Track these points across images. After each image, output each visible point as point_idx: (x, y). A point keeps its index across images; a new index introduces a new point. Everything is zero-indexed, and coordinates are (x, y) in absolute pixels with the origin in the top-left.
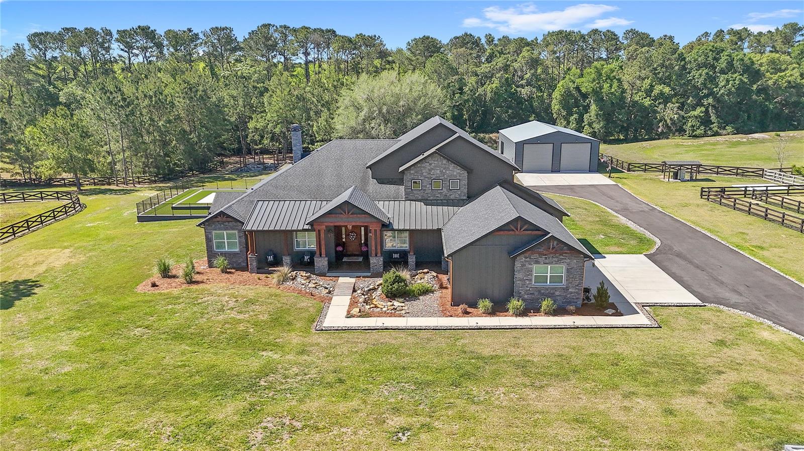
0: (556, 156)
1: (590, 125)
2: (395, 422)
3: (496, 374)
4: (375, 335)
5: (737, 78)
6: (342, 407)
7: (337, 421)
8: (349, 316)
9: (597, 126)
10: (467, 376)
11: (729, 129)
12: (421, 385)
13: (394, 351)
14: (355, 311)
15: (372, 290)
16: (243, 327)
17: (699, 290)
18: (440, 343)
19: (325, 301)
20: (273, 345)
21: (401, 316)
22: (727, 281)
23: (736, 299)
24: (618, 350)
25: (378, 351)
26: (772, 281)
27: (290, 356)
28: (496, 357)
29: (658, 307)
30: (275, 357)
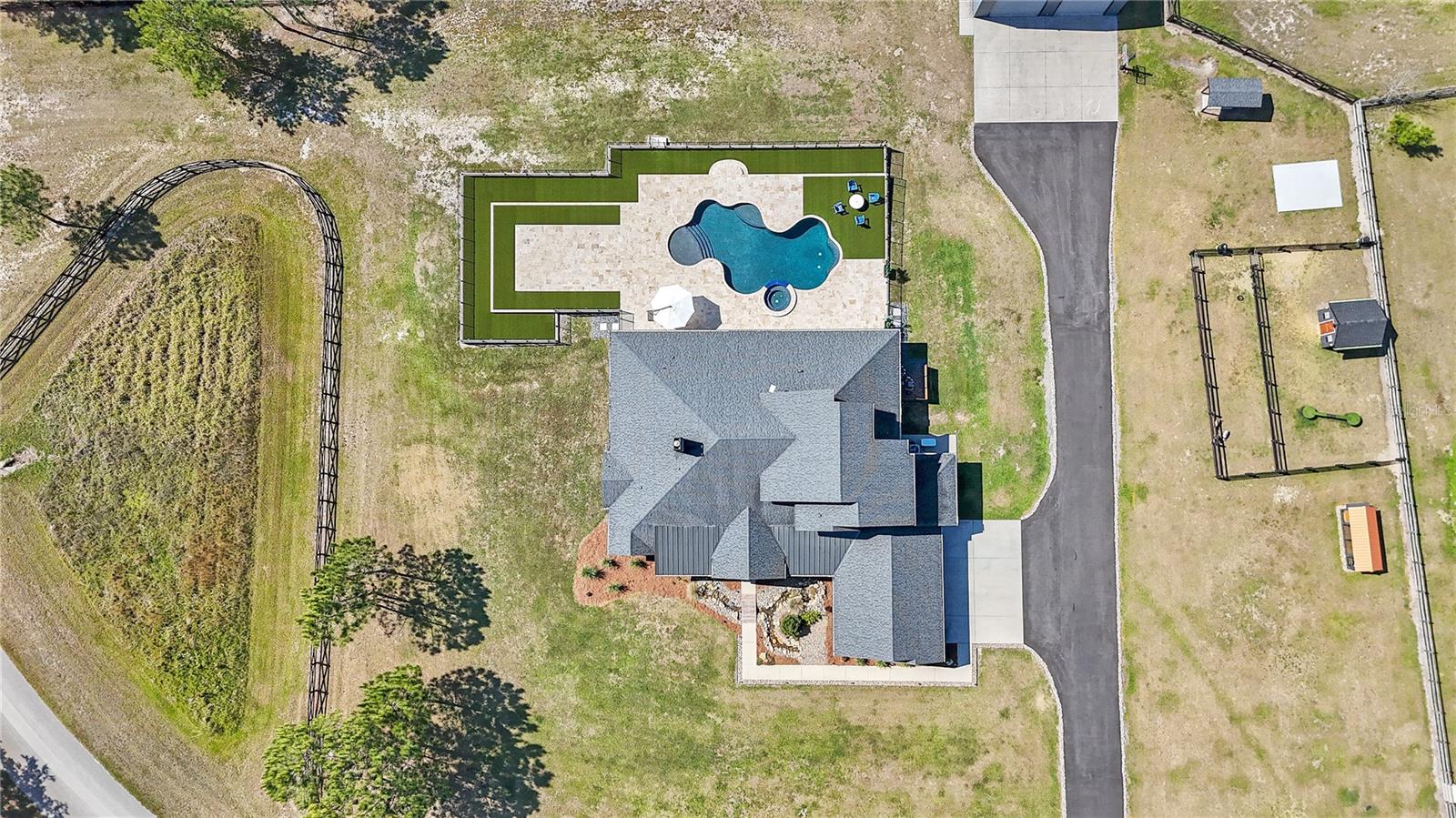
2: (800, 799)
3: (857, 749)
4: (779, 694)
8: (760, 663)
10: (840, 753)
12: (814, 760)
13: (793, 718)
14: (763, 656)
15: (769, 612)
16: (686, 675)
17: (1032, 617)
18: (825, 707)
19: (736, 630)
20: (714, 704)
21: (797, 663)
22: (1064, 596)
23: (1050, 634)
24: (937, 721)
25: (788, 715)
26: (1101, 597)
27: (729, 721)
28: (859, 728)
29: (988, 651)
30: (719, 721)
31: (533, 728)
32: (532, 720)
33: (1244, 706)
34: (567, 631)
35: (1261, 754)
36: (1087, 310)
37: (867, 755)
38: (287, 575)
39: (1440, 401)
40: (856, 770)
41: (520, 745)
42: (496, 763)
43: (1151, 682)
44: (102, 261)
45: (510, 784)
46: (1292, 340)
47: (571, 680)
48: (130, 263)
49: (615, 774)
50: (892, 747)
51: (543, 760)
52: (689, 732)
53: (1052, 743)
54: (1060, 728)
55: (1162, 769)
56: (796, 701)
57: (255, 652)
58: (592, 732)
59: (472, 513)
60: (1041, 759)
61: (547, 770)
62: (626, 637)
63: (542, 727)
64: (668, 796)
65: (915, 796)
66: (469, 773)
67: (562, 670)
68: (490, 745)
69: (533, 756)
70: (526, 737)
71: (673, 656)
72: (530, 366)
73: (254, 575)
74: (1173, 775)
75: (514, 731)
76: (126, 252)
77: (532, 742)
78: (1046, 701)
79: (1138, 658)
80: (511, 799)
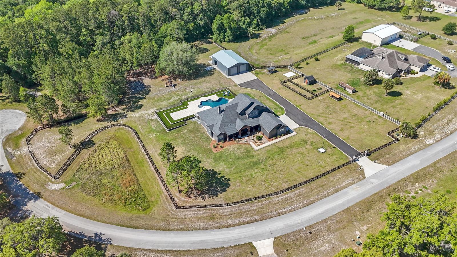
0: (238, 69)
1: (228, 37)
2: (282, 161)
3: (286, 150)
4: (265, 149)
5: (266, 9)
6: (274, 161)
7: (276, 162)
9: (230, 38)
10: (283, 151)
11: (265, 26)
13: (270, 151)
14: (257, 145)
15: (253, 139)
16: (245, 154)
17: (298, 123)
18: (274, 147)
19: (249, 144)
20: (253, 155)
21: (263, 144)
22: (300, 119)
23: (303, 124)
24: (296, 140)
25: (268, 151)
26: (306, 117)
27: (258, 156)
28: (283, 147)
29: (295, 129)
30: (256, 157)
31: (220, 174)
32: (219, 173)
33: (342, 119)
34: (216, 157)
35: (351, 123)
36: (271, 93)
37: (288, 150)
38: (148, 178)
39: (330, 83)
40: (288, 152)
41: (219, 178)
42: (216, 182)
43: (324, 122)
44: (83, 149)
45: (221, 184)
46: (304, 86)
47: (222, 164)
48: (89, 148)
49: (242, 173)
50: (291, 147)
51: (225, 177)
52: (252, 161)
53: (318, 135)
54: (317, 133)
55: (338, 131)
56: (269, 148)
57: (146, 193)
58: (233, 169)
59: (184, 151)
60: (318, 137)
61: (228, 178)
62: (229, 153)
63: (221, 173)
64: (256, 171)
65: (302, 151)
66: (211, 186)
67: (220, 163)
68: (213, 180)
69: (223, 178)
70: (219, 176)
71: (240, 152)
72: (183, 129)
73: (140, 181)
74: (341, 130)
75: (216, 176)
76: (88, 147)
77: (221, 176)
78: (311, 131)
79: (320, 121)
80: (223, 186)
